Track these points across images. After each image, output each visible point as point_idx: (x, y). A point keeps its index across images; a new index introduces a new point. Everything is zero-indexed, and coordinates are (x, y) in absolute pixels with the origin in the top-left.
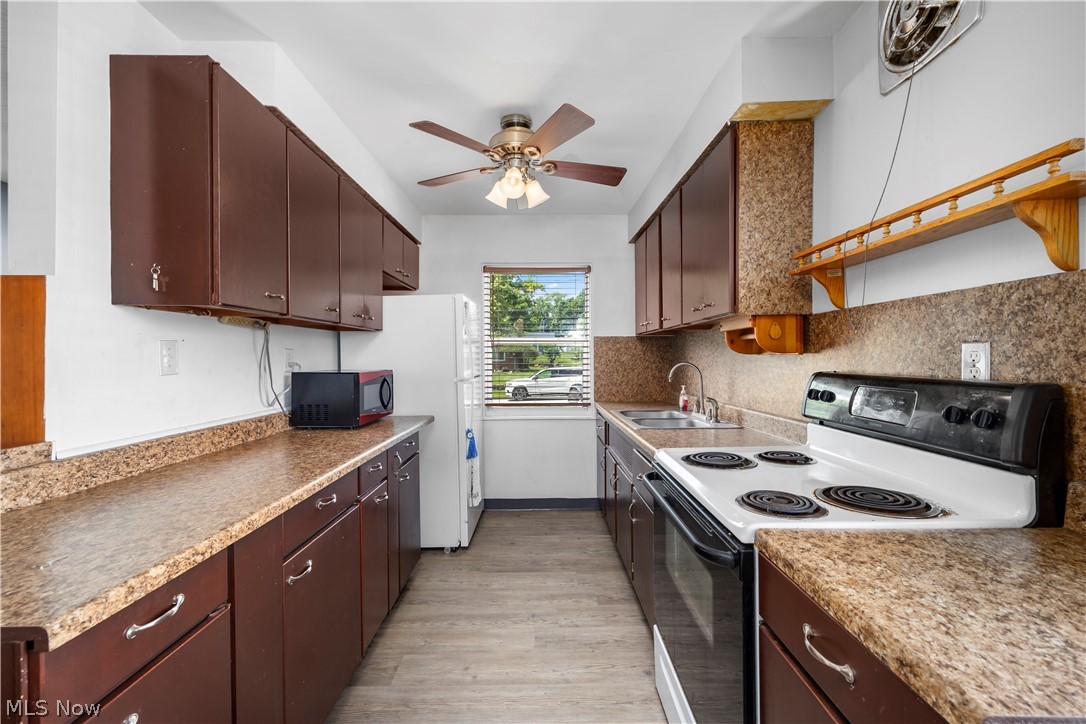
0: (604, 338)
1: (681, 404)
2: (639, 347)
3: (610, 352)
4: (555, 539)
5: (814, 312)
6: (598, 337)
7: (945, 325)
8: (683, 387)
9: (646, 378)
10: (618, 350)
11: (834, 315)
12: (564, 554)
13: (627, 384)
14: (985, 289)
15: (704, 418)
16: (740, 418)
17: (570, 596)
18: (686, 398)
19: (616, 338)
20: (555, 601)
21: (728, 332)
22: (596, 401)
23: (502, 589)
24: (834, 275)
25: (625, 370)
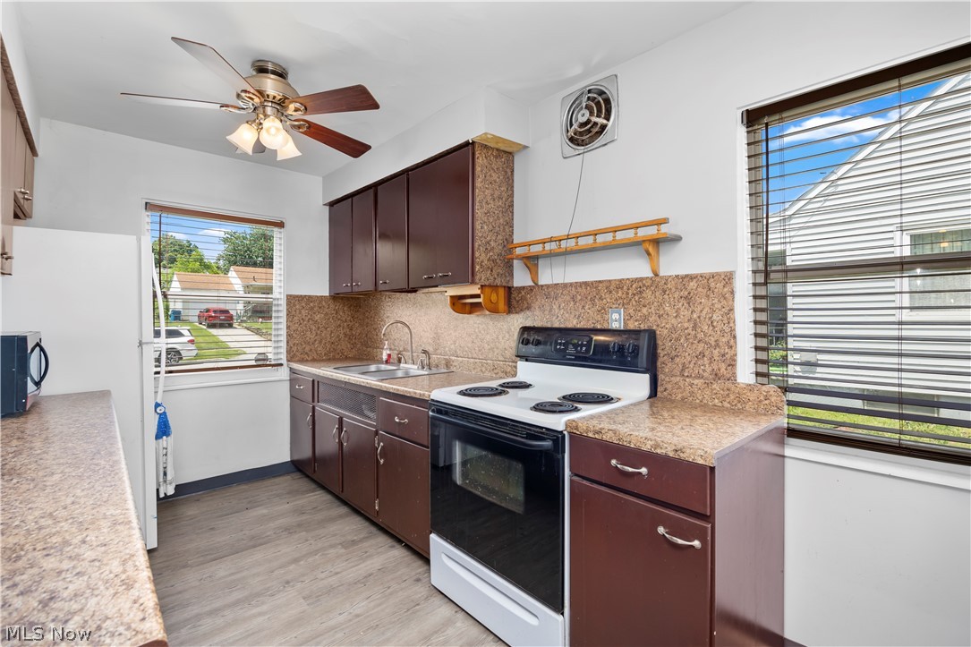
0: (297, 296)
1: (385, 357)
2: (332, 306)
3: (303, 311)
4: (262, 511)
5: (515, 285)
6: (291, 296)
7: (601, 299)
8: (386, 342)
9: (338, 336)
10: (312, 308)
11: (531, 289)
12: (280, 521)
13: (320, 342)
14: (621, 281)
15: (416, 367)
16: (448, 364)
17: (316, 552)
18: (389, 352)
19: (309, 296)
20: (302, 562)
21: (451, 297)
22: (288, 361)
23: (233, 574)
24: (532, 262)
25: (319, 328)
